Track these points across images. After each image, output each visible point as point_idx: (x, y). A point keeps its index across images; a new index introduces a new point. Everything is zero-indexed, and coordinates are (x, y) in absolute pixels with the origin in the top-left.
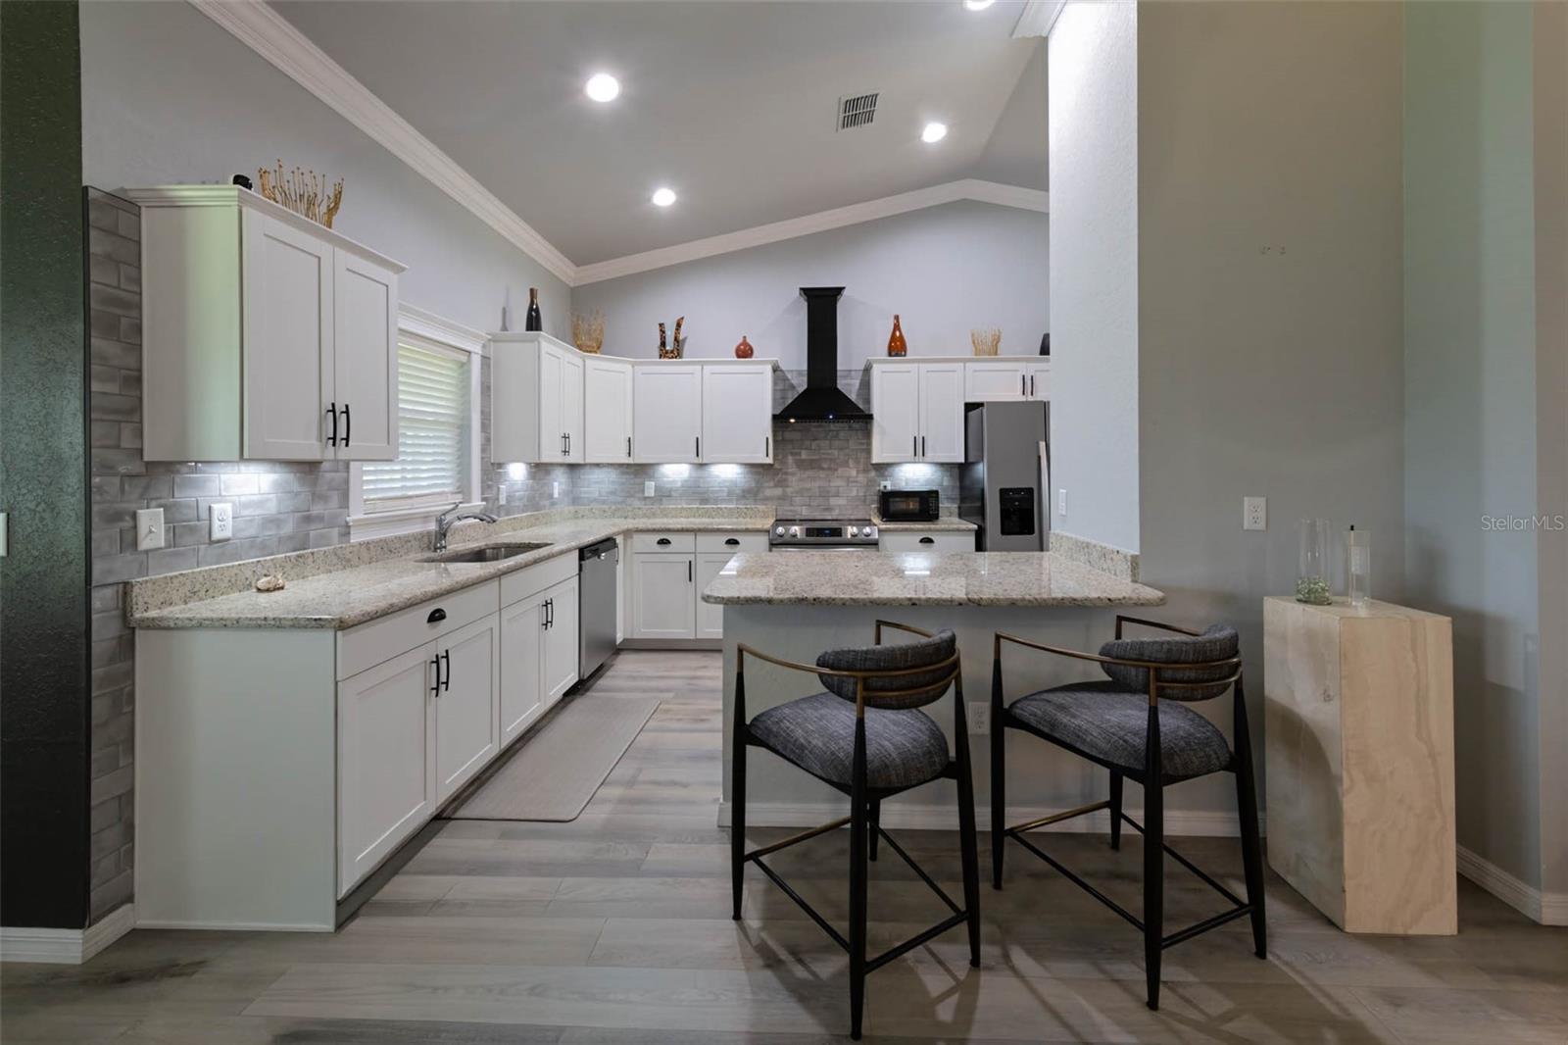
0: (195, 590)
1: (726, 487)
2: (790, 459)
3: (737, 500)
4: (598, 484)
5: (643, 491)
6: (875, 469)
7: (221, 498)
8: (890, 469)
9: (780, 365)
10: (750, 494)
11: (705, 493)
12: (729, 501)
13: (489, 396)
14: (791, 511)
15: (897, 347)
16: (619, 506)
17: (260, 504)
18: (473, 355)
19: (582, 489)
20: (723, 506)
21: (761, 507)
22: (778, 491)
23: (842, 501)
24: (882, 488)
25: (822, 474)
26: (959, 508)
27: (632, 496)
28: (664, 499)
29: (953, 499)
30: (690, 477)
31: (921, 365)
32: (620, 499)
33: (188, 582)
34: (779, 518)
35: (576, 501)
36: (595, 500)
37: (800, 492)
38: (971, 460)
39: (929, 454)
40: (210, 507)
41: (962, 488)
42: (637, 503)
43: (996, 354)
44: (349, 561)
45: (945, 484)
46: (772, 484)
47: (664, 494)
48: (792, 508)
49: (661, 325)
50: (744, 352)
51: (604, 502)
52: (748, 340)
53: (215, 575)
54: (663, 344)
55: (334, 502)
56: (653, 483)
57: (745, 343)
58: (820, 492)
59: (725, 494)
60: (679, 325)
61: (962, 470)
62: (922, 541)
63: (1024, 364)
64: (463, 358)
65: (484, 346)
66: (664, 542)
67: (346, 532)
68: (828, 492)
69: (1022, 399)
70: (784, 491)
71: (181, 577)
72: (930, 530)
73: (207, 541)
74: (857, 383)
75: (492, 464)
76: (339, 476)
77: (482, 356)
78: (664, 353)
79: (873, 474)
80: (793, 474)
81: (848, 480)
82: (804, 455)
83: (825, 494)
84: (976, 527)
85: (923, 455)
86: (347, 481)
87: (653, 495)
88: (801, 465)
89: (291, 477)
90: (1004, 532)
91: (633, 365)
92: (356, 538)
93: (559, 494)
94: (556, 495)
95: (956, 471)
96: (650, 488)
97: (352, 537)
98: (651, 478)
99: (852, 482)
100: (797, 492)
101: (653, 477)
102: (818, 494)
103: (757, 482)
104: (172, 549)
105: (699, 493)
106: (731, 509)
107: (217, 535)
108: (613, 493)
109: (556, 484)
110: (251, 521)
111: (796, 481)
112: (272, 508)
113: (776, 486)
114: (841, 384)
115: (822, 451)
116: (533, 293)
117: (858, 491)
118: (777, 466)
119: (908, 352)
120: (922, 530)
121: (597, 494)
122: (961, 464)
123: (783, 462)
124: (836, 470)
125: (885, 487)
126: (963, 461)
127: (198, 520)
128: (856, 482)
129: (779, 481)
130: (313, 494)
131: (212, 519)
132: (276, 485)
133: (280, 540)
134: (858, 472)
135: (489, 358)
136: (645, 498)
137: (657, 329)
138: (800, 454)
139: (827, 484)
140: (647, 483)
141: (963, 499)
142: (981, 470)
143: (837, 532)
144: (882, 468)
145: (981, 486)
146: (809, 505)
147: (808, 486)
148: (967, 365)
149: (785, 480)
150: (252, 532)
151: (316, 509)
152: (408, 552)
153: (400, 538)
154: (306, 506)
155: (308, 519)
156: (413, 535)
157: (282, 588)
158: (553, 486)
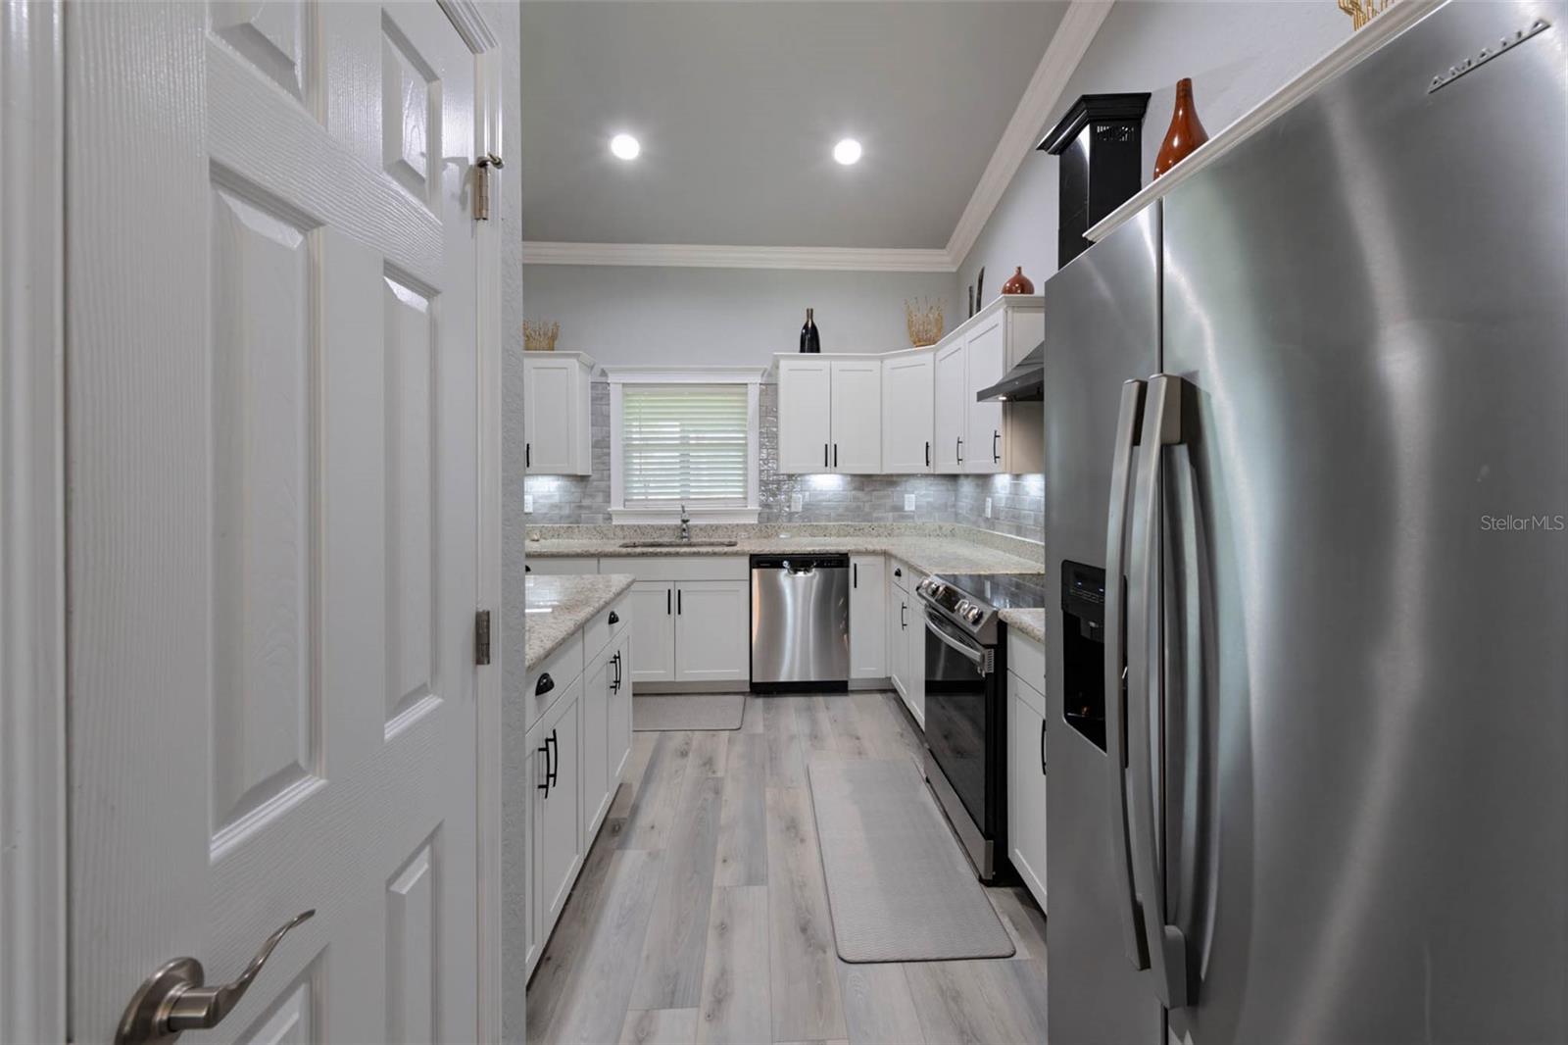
5: (985, 511)
17: (550, 497)
18: (749, 385)
44: (605, 535)
49: (970, 290)
54: (971, 313)
55: (600, 498)
60: (981, 282)
64: (741, 391)
66: (898, 573)
67: (609, 518)
75: (782, 477)
76: (603, 484)
77: (761, 384)
86: (609, 487)
89: (568, 483)
92: (615, 522)
93: (918, 507)
94: (910, 507)
96: (990, 506)
97: (613, 521)
107: (526, 510)
109: (911, 497)
110: (544, 505)
112: (556, 499)
116: (809, 314)
130: (584, 492)
132: (559, 487)
133: (561, 517)
135: (776, 384)
150: (544, 511)
151: (586, 502)
152: (661, 537)
153: (652, 526)
154: (577, 500)
155: (580, 507)
156: (666, 526)
157: (538, 541)
158: (903, 497)
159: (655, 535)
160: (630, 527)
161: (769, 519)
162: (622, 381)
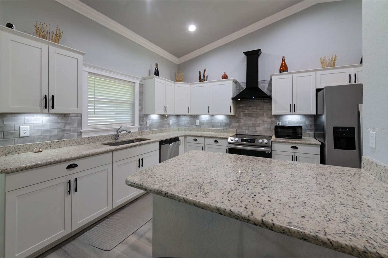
0: (11, 151)
1: (220, 122)
2: (241, 113)
3: (224, 127)
4: (184, 120)
5: (196, 123)
6: (275, 117)
7: (25, 124)
8: (281, 117)
9: (238, 81)
10: (228, 125)
11: (213, 124)
12: (221, 127)
13: (143, 95)
14: (242, 131)
15: (284, 68)
16: (189, 127)
17: (42, 126)
18: (136, 83)
19: (180, 122)
20: (219, 129)
21: (231, 129)
22: (237, 124)
23: (261, 129)
24: (277, 124)
25: (253, 119)
26: (314, 134)
27: (193, 125)
28: (201, 125)
29: (311, 130)
30: (209, 119)
31: (294, 75)
32: (190, 125)
33: (7, 149)
34: (237, 133)
35: (178, 125)
36: (183, 126)
37: (245, 125)
38: (319, 113)
39: (298, 111)
40: (20, 127)
41: (315, 125)
42: (194, 127)
43: (334, 66)
44: (80, 143)
45: (307, 123)
46: (235, 122)
47: (201, 124)
48: (242, 130)
49: (200, 72)
50: (225, 77)
51: (185, 126)
52: (226, 74)
53: (19, 147)
54: (200, 78)
55: (75, 125)
56: (198, 121)
57: (225, 74)
58: (252, 125)
59: (220, 125)
60: (205, 71)
61: (315, 118)
62: (292, 147)
63: (350, 69)
64: (133, 85)
65: (141, 81)
66: (195, 140)
67: (81, 134)
68: (256, 125)
69: (349, 84)
70: (239, 125)
71: (4, 148)
72: (296, 143)
73: (18, 136)
74: (267, 85)
75: (144, 115)
76: (77, 118)
77: (139, 84)
78: (201, 80)
79: (274, 119)
80: (242, 118)
81: (263, 121)
82: (246, 112)
83: (254, 126)
84: (320, 143)
85: (295, 111)
86: (81, 120)
87: (198, 124)
88: (245, 115)
89: (56, 118)
90: (336, 147)
91: (190, 85)
92: (84, 136)
93: (172, 123)
94: (171, 124)
95: (312, 119)
96: (198, 122)
97: (83, 135)
98: (198, 119)
99: (265, 122)
100: (244, 125)
101: (199, 119)
102: (252, 126)
103: (230, 121)
104: (3, 139)
105: (212, 125)
106: (221, 130)
107: (22, 135)
108: (188, 123)
109: (171, 121)
110: (39, 131)
111: (244, 121)
112: (48, 127)
113: (236, 123)
114: (260, 86)
115: (253, 110)
116: (156, 65)
117: (267, 125)
118: (237, 116)
119: (288, 70)
120: (292, 143)
121: (184, 124)
122: (314, 115)
123: (239, 115)
124: (259, 117)
125: (279, 124)
126: (315, 114)
127: (14, 131)
128: (267, 122)
129: (237, 121)
131: (20, 130)
132: (50, 120)
133: (51, 137)
134: (268, 118)
135: (143, 85)
136: (196, 125)
137: (198, 73)
138: (245, 112)
139: (255, 122)
140: (197, 121)
141: (316, 130)
142: (324, 118)
143: (253, 141)
144: (278, 117)
145: (323, 125)
146: (248, 130)
147: (248, 123)
148: (317, 72)
149: (240, 121)
150: (39, 134)
151: (67, 127)
152: (106, 140)
153: (103, 136)
154: (63, 126)
155: (64, 130)
156: (108, 135)
157: (41, 151)
158: (170, 121)
159: (104, 140)
160: (92, 138)
161: (141, 130)
162: (88, 71)
